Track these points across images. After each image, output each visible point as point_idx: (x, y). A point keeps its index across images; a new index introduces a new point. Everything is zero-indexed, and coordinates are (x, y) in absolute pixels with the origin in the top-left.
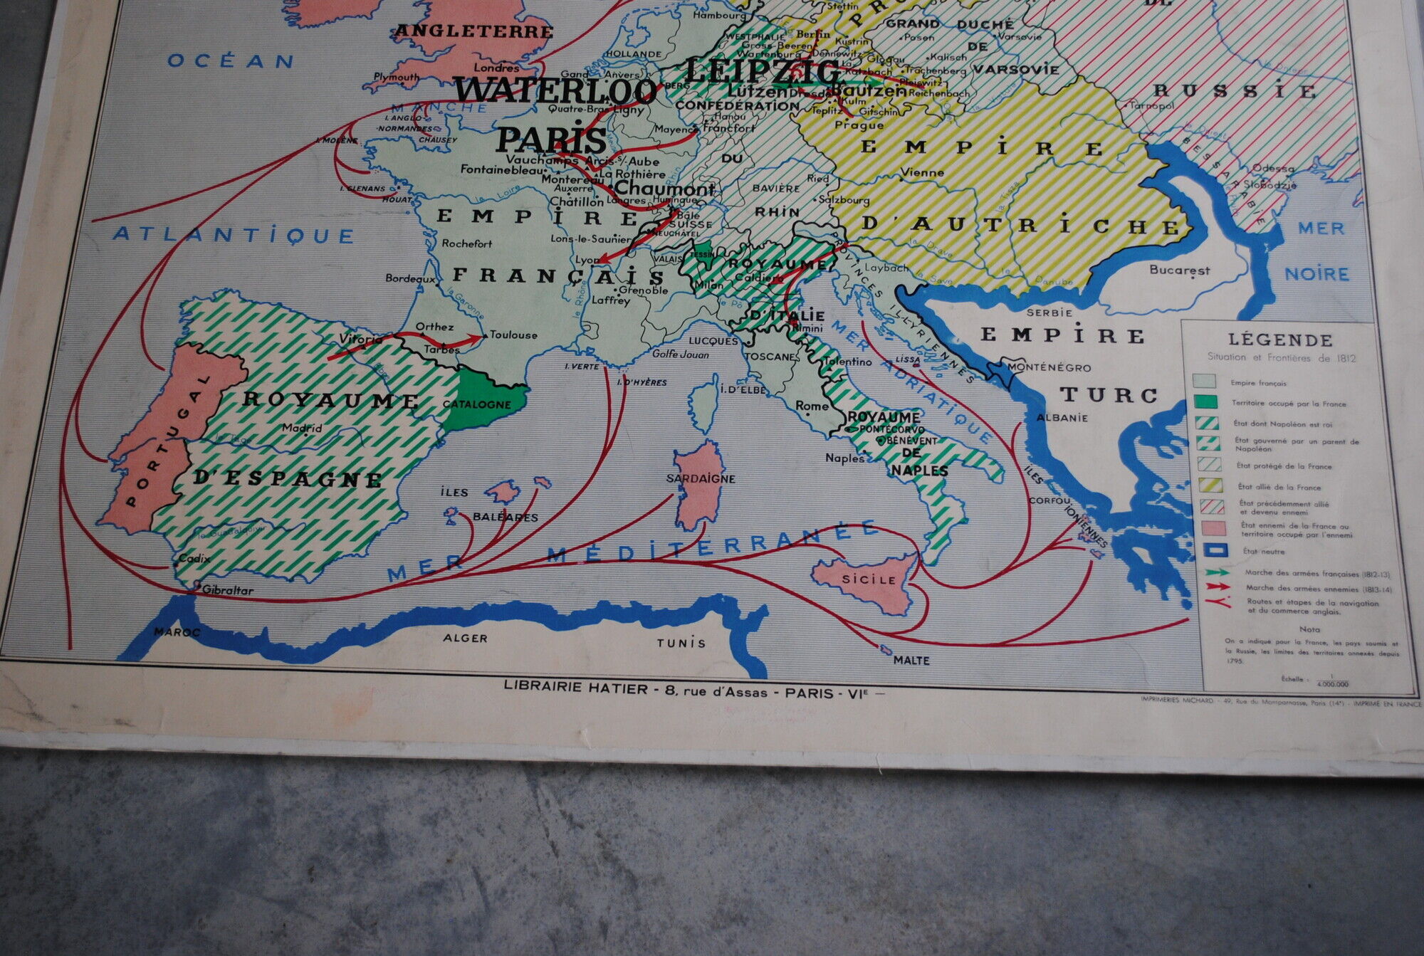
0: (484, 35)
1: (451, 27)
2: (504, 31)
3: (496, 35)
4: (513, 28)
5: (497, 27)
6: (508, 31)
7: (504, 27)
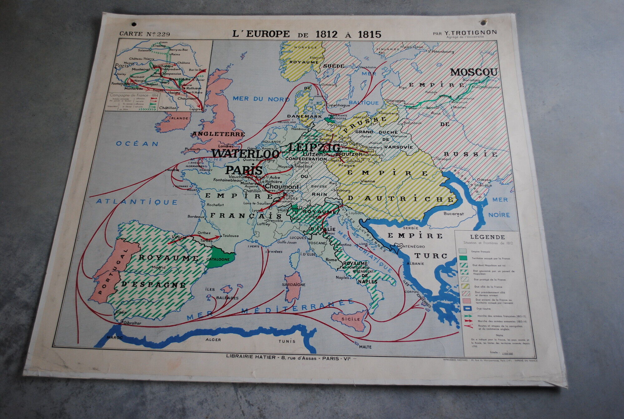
0: (222, 135)
1: (211, 133)
2: (229, 134)
3: (226, 135)
4: (231, 133)
5: (226, 133)
6: (230, 134)
7: (229, 133)
